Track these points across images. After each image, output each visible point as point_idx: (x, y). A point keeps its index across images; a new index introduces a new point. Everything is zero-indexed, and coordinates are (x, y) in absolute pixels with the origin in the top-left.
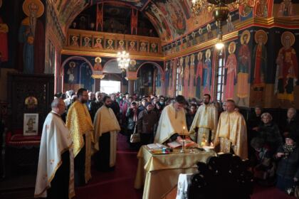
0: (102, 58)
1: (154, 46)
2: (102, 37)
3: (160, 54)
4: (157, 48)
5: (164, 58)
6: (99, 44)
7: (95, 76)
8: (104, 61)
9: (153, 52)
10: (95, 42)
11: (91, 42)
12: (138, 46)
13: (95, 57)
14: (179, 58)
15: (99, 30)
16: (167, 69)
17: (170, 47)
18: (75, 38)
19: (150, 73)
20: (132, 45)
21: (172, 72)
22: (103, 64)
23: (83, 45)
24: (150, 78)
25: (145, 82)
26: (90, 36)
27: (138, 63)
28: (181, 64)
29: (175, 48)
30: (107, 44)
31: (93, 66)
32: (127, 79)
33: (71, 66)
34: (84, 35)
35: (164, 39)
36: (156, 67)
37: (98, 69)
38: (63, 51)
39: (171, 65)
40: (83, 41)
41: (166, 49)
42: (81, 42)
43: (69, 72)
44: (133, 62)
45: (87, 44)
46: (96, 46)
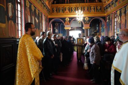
0: (70, 18)
1: (99, 8)
2: (69, 7)
3: (103, 12)
4: (101, 9)
5: (106, 14)
6: (67, 11)
7: (66, 28)
8: (70, 19)
9: (99, 11)
10: (65, 10)
11: (63, 10)
12: (89, 10)
13: (65, 18)
14: (117, 11)
15: (67, 3)
16: (108, 21)
17: (110, 6)
18: (55, 9)
19: (97, 25)
20: (86, 9)
21: (111, 21)
22: (70, 21)
23: (59, 12)
24: (97, 28)
25: (95, 30)
26: (63, 7)
27: (90, 19)
28: (118, 15)
29: (113, 5)
30: (72, 10)
31: (65, 23)
32: (83, 28)
33: (56, 25)
34: (59, 7)
35: (105, 2)
36: (101, 21)
37: (67, 24)
38: (49, 16)
39: (111, 17)
40: (59, 10)
41: (107, 8)
42: (58, 10)
43: (55, 28)
44: (87, 19)
45: (61, 11)
46: (66, 12)
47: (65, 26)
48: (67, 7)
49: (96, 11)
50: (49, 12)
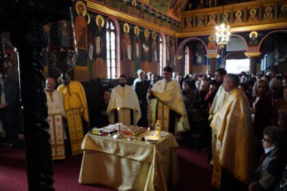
2: (216, 13)
6: (212, 21)
7: (209, 56)
11: (204, 21)
12: (260, 14)
26: (203, 14)
27: (261, 35)
33: (198, 48)
34: (197, 15)
37: (212, 48)
38: (179, 35)
42: (195, 22)
43: (197, 54)
44: (254, 35)
45: (200, 23)
46: (210, 23)
47: (207, 51)
48: (212, 14)
49: (278, 16)
50: (178, 26)
